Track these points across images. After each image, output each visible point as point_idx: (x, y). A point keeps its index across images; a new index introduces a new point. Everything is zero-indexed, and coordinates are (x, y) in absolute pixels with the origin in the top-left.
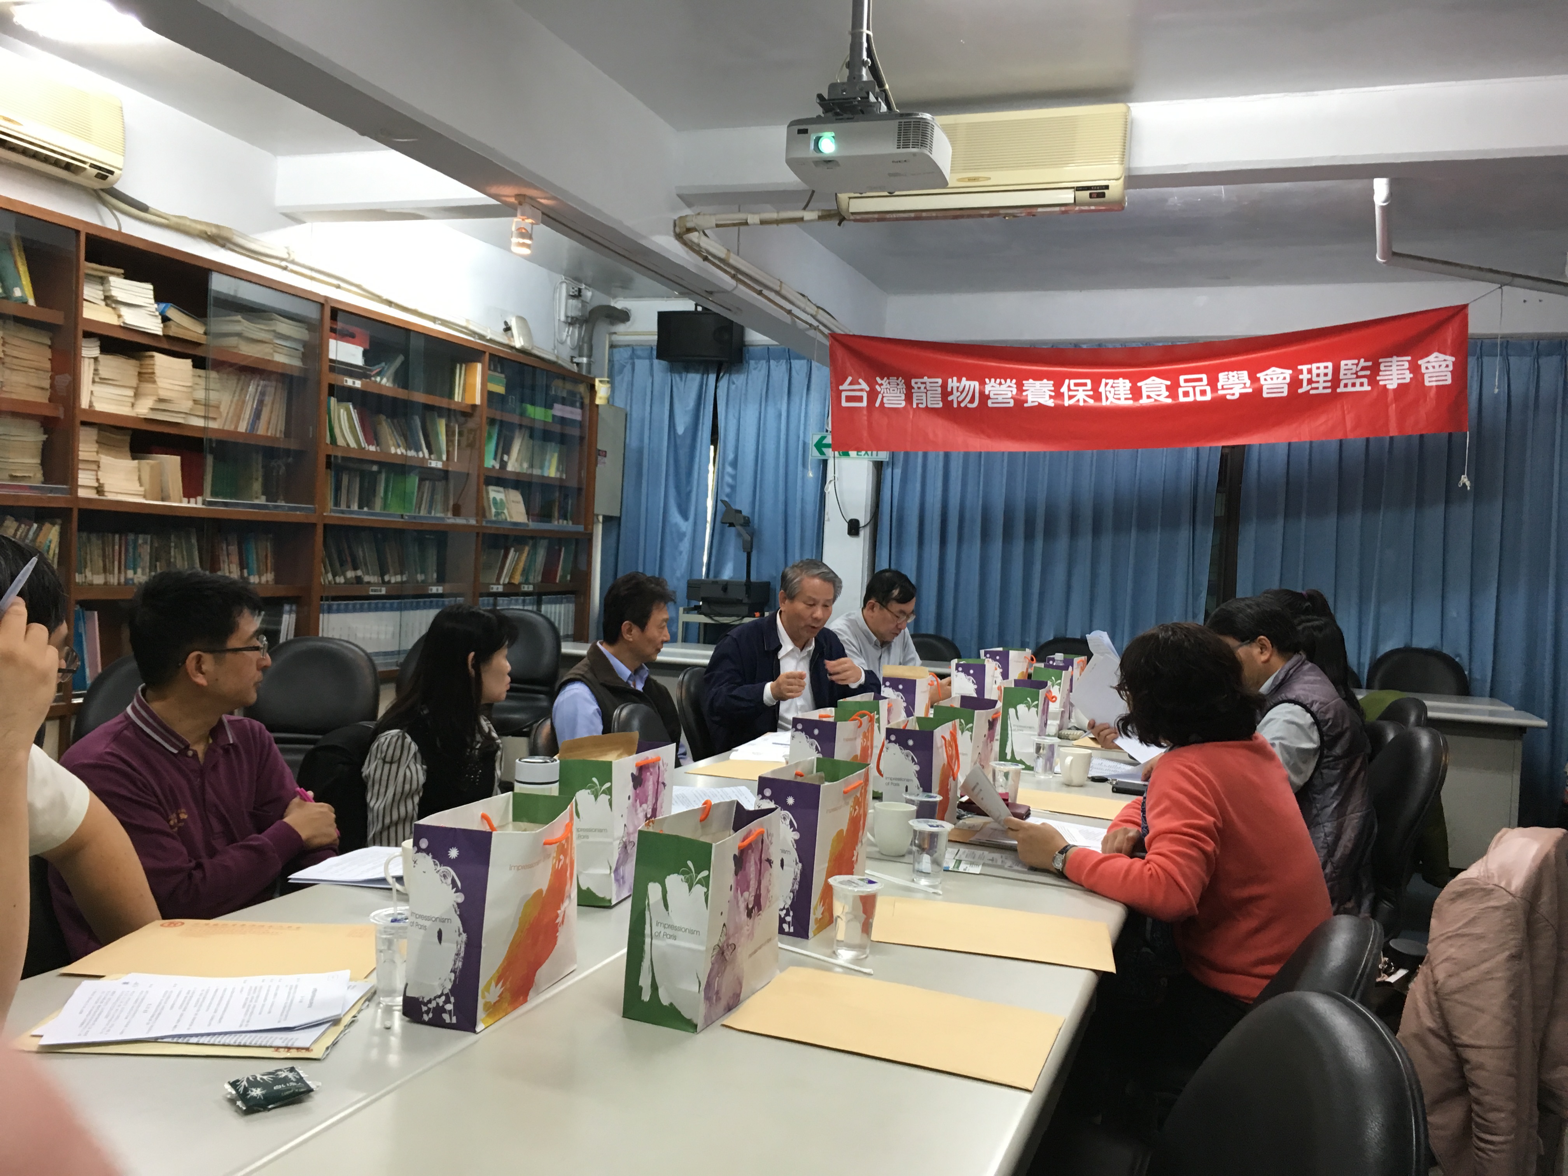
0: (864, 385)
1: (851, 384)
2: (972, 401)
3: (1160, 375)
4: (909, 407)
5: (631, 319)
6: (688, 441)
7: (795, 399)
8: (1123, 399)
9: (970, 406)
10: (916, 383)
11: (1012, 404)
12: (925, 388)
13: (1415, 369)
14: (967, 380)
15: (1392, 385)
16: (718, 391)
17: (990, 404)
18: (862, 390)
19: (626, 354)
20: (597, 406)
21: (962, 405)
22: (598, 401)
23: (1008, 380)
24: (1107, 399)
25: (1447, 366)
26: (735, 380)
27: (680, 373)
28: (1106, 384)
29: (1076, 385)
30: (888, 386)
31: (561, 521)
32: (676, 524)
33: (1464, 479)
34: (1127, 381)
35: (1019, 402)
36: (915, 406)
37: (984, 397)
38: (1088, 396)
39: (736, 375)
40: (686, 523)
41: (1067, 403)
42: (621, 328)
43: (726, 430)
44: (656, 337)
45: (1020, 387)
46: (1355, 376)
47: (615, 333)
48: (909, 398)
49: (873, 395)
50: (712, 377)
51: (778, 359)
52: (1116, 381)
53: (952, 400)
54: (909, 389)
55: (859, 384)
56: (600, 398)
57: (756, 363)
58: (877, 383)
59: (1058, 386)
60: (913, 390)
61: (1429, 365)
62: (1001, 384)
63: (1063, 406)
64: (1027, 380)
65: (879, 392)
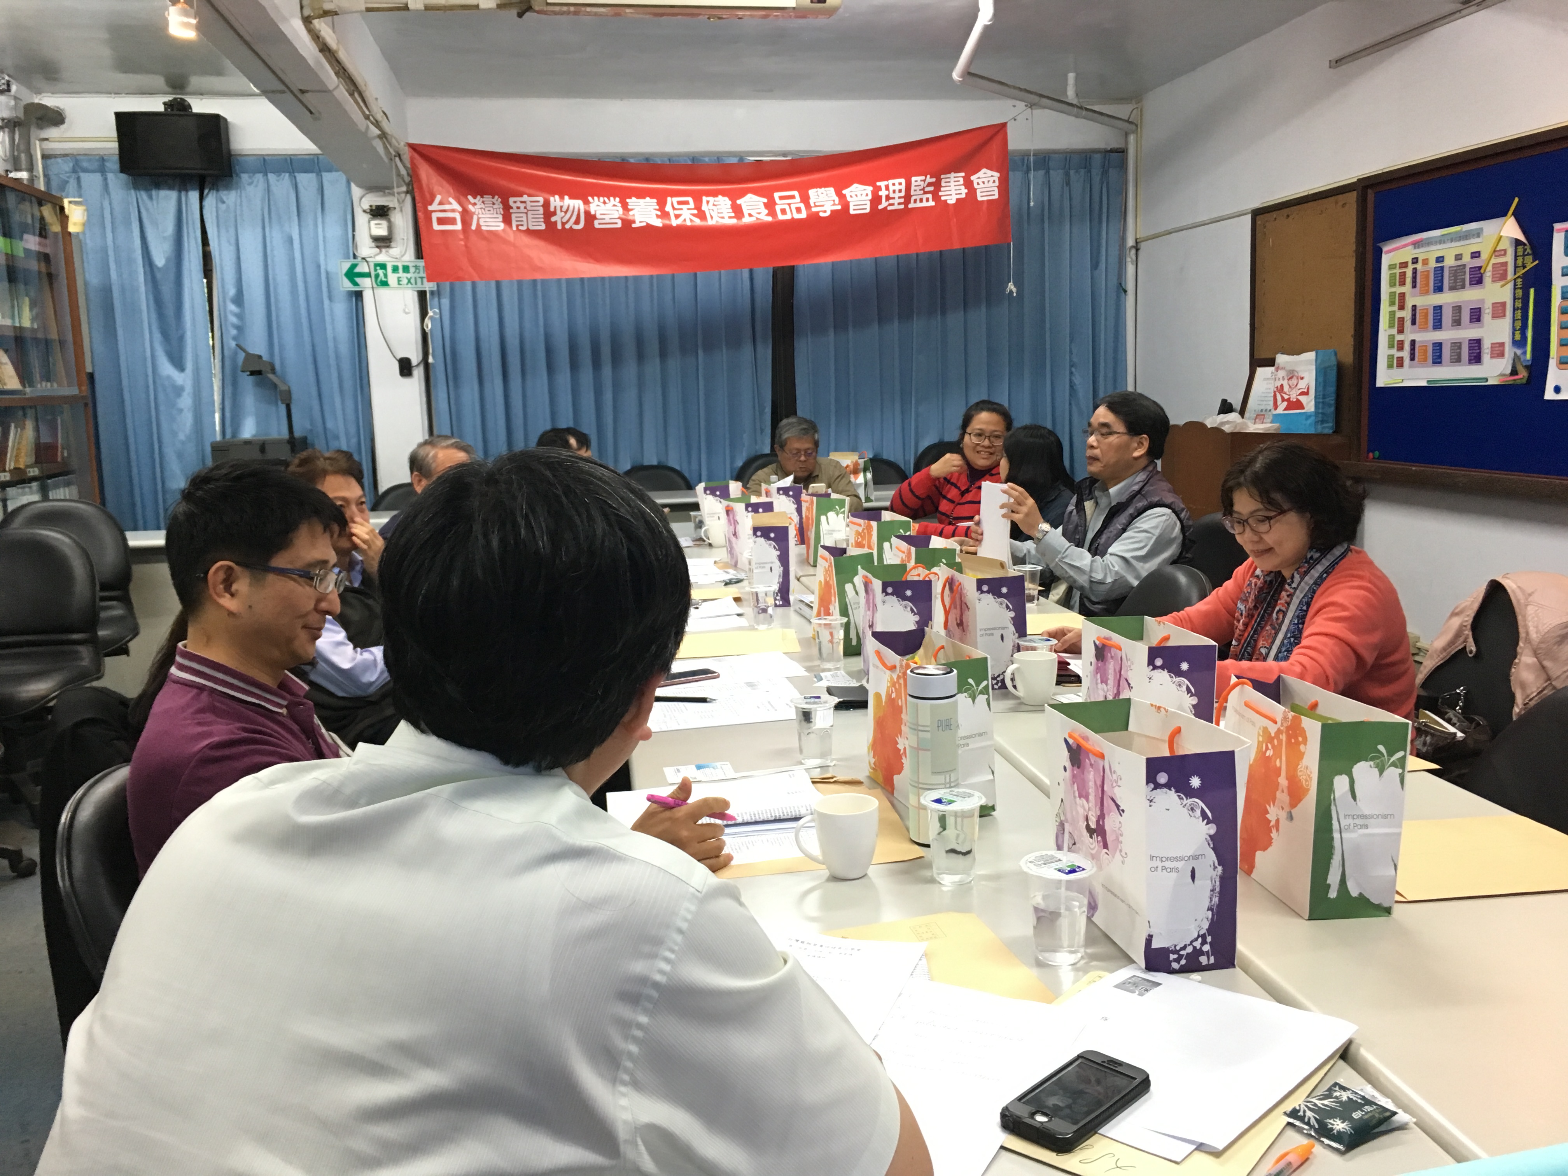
0: (455, 205)
1: (440, 203)
2: (577, 222)
3: (757, 192)
4: (508, 229)
5: (66, 121)
6: (172, 273)
7: (309, 220)
8: (726, 218)
9: (576, 227)
10: (515, 202)
11: (619, 225)
12: (525, 208)
13: (968, 184)
14: (571, 198)
15: (952, 201)
16: (205, 212)
17: (597, 225)
18: (453, 211)
19: (66, 166)
20: (70, 233)
21: (567, 226)
22: (72, 229)
23: (612, 198)
24: (712, 217)
25: (994, 182)
26: (225, 198)
27: (147, 189)
28: (708, 202)
29: (679, 203)
30: (483, 206)
31: (44, 384)
32: (169, 377)
33: (1011, 286)
34: (726, 199)
35: (627, 223)
36: (514, 228)
37: (590, 218)
38: (694, 215)
39: (225, 192)
40: (182, 375)
41: (674, 222)
42: (53, 132)
43: (221, 260)
44: (116, 145)
45: (625, 206)
46: (922, 192)
47: (47, 139)
48: (507, 220)
49: (466, 216)
50: (194, 195)
51: (278, 171)
52: (716, 199)
53: (556, 222)
54: (507, 208)
55: (450, 203)
56: (75, 224)
57: (250, 177)
58: (470, 203)
59: (662, 204)
60: (511, 211)
61: (980, 181)
62: (604, 203)
63: (670, 226)
64: (630, 198)
65: (474, 213)
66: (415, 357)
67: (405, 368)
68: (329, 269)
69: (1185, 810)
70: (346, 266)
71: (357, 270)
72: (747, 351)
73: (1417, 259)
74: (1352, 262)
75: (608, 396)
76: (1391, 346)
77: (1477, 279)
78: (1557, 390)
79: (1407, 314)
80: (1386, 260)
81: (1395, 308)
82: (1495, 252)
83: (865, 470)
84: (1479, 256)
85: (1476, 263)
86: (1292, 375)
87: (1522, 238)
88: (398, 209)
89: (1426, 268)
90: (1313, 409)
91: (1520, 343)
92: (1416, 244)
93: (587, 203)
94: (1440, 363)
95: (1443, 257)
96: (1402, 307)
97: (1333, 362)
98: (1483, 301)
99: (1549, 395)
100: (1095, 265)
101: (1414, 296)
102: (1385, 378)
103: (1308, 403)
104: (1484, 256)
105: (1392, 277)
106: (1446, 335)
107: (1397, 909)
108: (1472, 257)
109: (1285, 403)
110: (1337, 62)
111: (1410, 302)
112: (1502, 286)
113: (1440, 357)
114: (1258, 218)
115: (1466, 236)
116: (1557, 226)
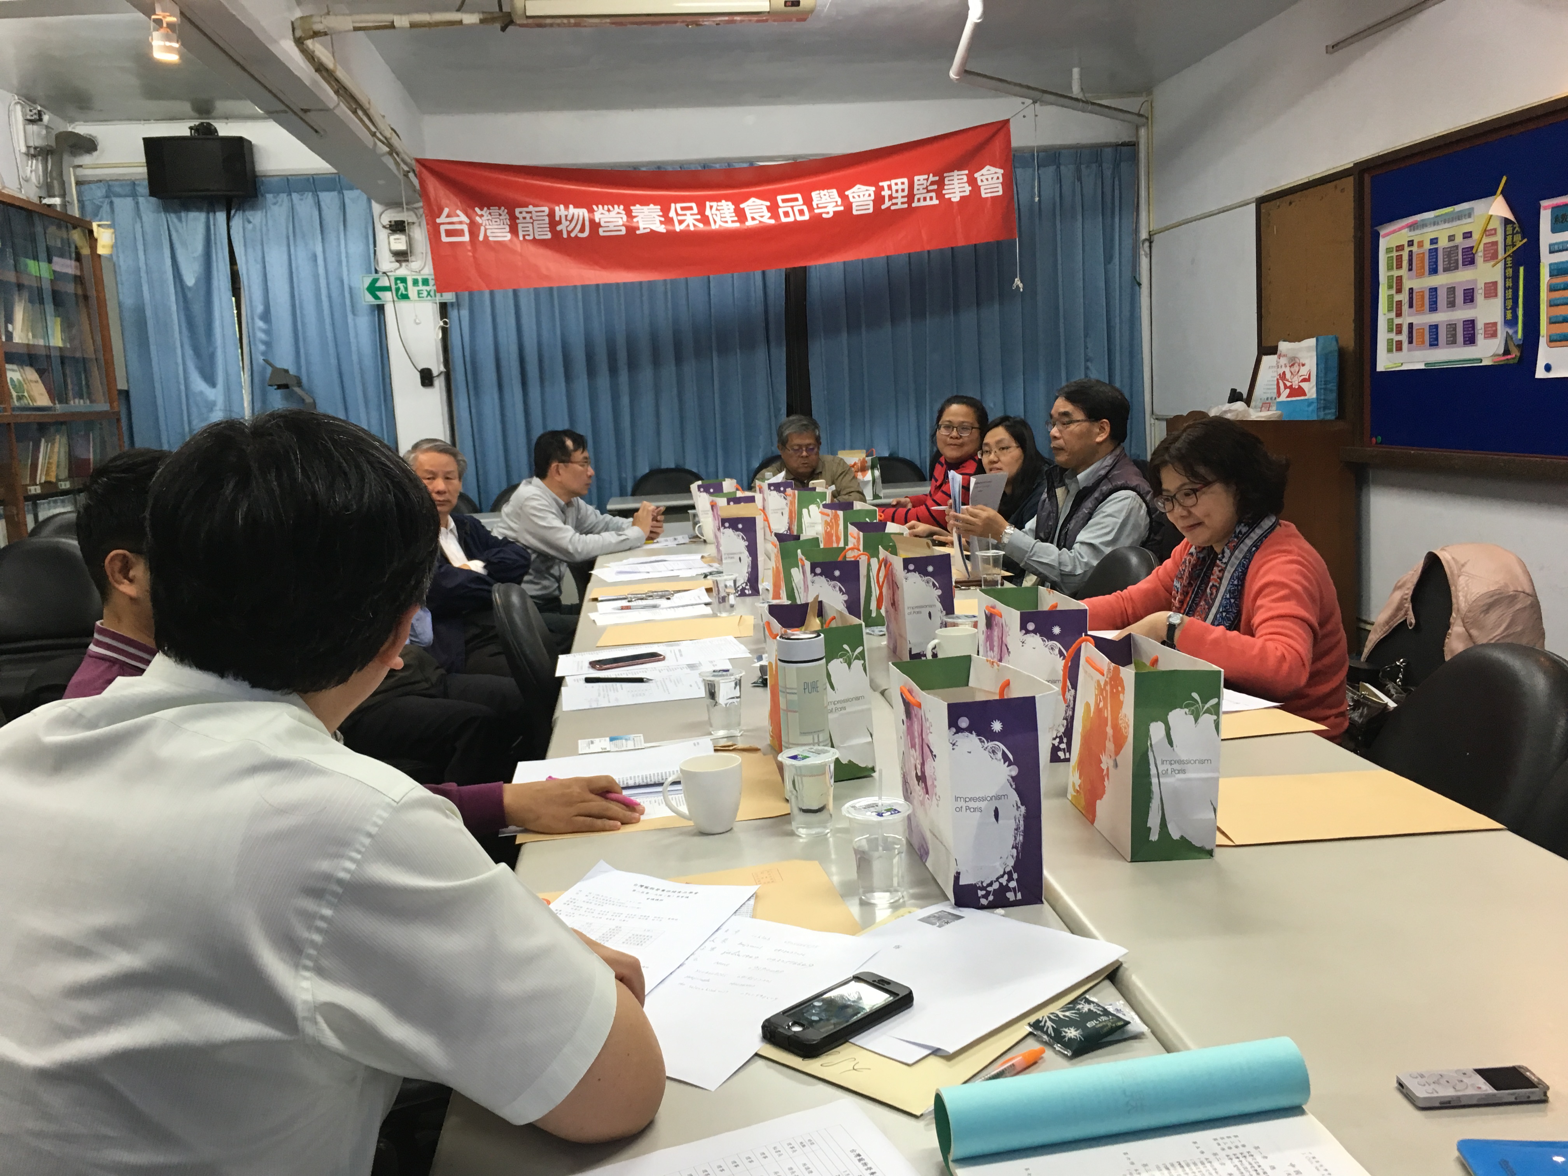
0: (463, 218)
1: (448, 216)
2: (582, 230)
3: (761, 196)
4: (515, 239)
5: (99, 148)
6: (202, 292)
7: (331, 236)
8: (730, 222)
9: (580, 235)
10: (521, 213)
11: (624, 232)
12: (531, 218)
13: (972, 181)
14: (575, 207)
15: (956, 198)
16: (232, 232)
17: (601, 232)
18: (461, 223)
19: (100, 191)
20: (99, 256)
21: (573, 235)
22: (100, 251)
23: (616, 206)
24: (715, 222)
25: (998, 178)
26: (251, 219)
27: (175, 212)
28: (711, 207)
29: (683, 209)
30: (490, 217)
31: (77, 401)
32: (201, 393)
33: (1017, 282)
34: (730, 203)
35: (631, 230)
36: (521, 238)
37: (595, 226)
38: (697, 220)
39: (251, 213)
40: (214, 390)
41: (678, 228)
42: (86, 160)
43: (249, 278)
44: (144, 170)
45: (629, 213)
46: (925, 191)
47: (81, 166)
48: (514, 230)
49: (474, 228)
50: (221, 216)
51: (301, 191)
52: (719, 204)
53: (561, 231)
54: (513, 218)
55: (458, 216)
56: (104, 247)
57: (275, 197)
58: (477, 215)
59: (665, 211)
60: (518, 221)
61: (984, 178)
62: (609, 210)
63: (675, 232)
64: (634, 205)
65: (481, 225)
66: (437, 368)
67: (427, 378)
68: (352, 285)
69: (987, 752)
70: (367, 281)
71: (378, 284)
72: (761, 354)
73: (1412, 241)
74: (1351, 247)
75: (625, 400)
76: (1390, 330)
77: (1470, 259)
78: (1548, 368)
79: (1404, 297)
80: (1384, 244)
81: (1393, 292)
82: (1486, 232)
83: (873, 468)
84: (1471, 237)
85: (1468, 243)
86: (1293, 362)
87: (1510, 217)
88: (417, 224)
89: (1421, 251)
90: (1314, 396)
91: (1511, 323)
92: (1413, 227)
93: (591, 211)
94: (1437, 345)
95: (1437, 239)
96: (1399, 291)
97: (1334, 347)
98: (1475, 281)
99: (1540, 373)
100: (1108, 259)
101: (1410, 278)
102: (1385, 362)
103: (1310, 390)
104: (1476, 236)
105: (1390, 259)
106: (1441, 317)
107: (1217, 852)
108: (1464, 238)
109: (1288, 391)
110: (1335, 47)
111: (1407, 285)
112: (1493, 266)
113: (1437, 339)
114: (1263, 206)
115: (1459, 216)
116: (1544, 203)
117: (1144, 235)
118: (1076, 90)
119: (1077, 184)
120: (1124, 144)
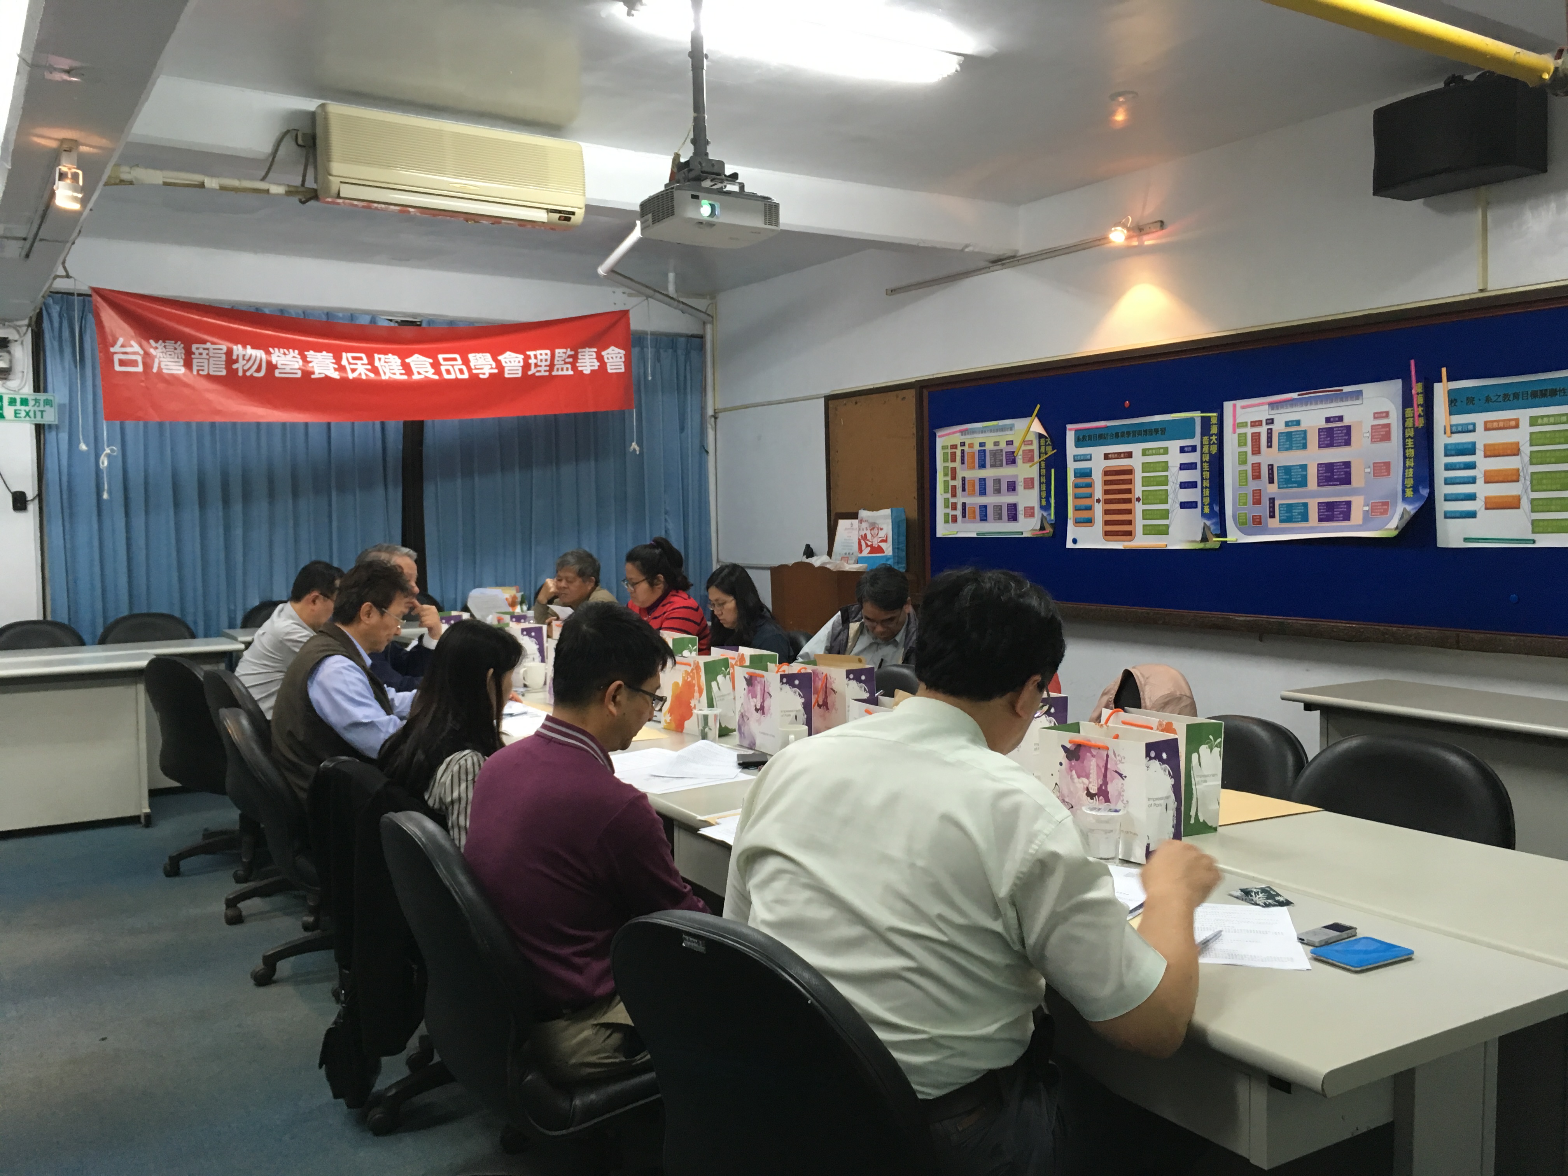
0: (136, 348)
1: (122, 346)
2: (259, 370)
3: (423, 353)
4: (188, 372)
8: (398, 374)
9: (256, 375)
10: (197, 349)
11: (299, 375)
12: (208, 354)
13: (600, 358)
14: (253, 348)
15: (587, 371)
17: (277, 374)
18: (135, 353)
21: (248, 374)
23: (291, 351)
24: (385, 373)
25: (621, 357)
28: (380, 359)
29: (354, 358)
30: (164, 350)
33: (634, 445)
34: (396, 357)
35: (307, 374)
36: (195, 372)
37: (271, 367)
38: (368, 370)
41: (351, 376)
45: (304, 358)
46: (563, 362)
48: (188, 364)
49: (148, 359)
52: (386, 356)
53: (237, 369)
54: (189, 353)
55: (131, 346)
58: (152, 347)
59: (338, 359)
60: (193, 356)
61: (609, 356)
62: (285, 354)
63: (348, 378)
64: (308, 351)
65: (155, 357)
66: (31, 492)
67: (19, 502)
69: (1162, 771)
72: (379, 492)
73: (964, 443)
74: (913, 442)
76: (946, 506)
77: (1012, 460)
78: (1075, 541)
79: (958, 483)
80: (940, 443)
81: (949, 478)
82: (1025, 442)
83: (521, 603)
84: (1012, 444)
85: (1010, 449)
86: (873, 526)
87: (1044, 432)
88: (19, 342)
89: (971, 450)
90: (891, 554)
91: (1045, 508)
92: (963, 432)
93: (268, 353)
94: (986, 520)
95: (985, 443)
96: (954, 478)
97: (904, 517)
98: (1016, 476)
99: (1069, 545)
100: (682, 429)
101: (963, 469)
102: (943, 530)
103: (887, 549)
104: (1016, 444)
105: (945, 454)
106: (990, 500)
108: (1007, 445)
109: (869, 549)
110: (893, 291)
111: (960, 474)
112: (1030, 467)
113: (986, 515)
114: (830, 402)
115: (1002, 429)
116: (1069, 426)
117: (710, 412)
118: (671, 289)
119: (658, 365)
120: (693, 336)
